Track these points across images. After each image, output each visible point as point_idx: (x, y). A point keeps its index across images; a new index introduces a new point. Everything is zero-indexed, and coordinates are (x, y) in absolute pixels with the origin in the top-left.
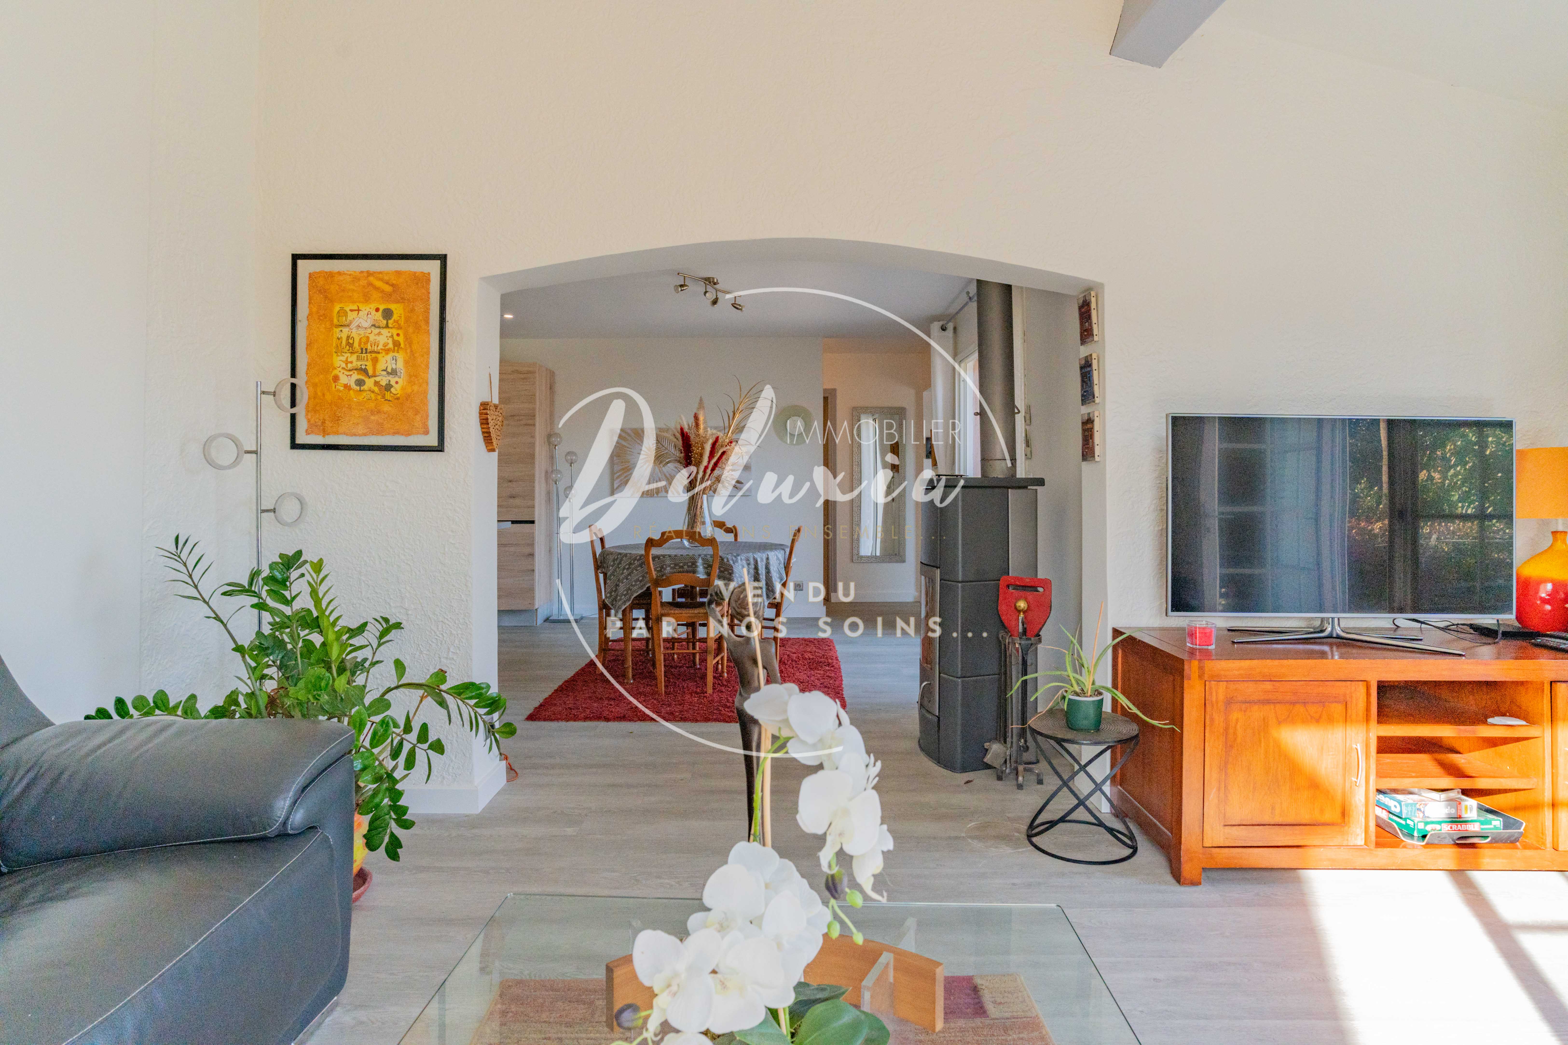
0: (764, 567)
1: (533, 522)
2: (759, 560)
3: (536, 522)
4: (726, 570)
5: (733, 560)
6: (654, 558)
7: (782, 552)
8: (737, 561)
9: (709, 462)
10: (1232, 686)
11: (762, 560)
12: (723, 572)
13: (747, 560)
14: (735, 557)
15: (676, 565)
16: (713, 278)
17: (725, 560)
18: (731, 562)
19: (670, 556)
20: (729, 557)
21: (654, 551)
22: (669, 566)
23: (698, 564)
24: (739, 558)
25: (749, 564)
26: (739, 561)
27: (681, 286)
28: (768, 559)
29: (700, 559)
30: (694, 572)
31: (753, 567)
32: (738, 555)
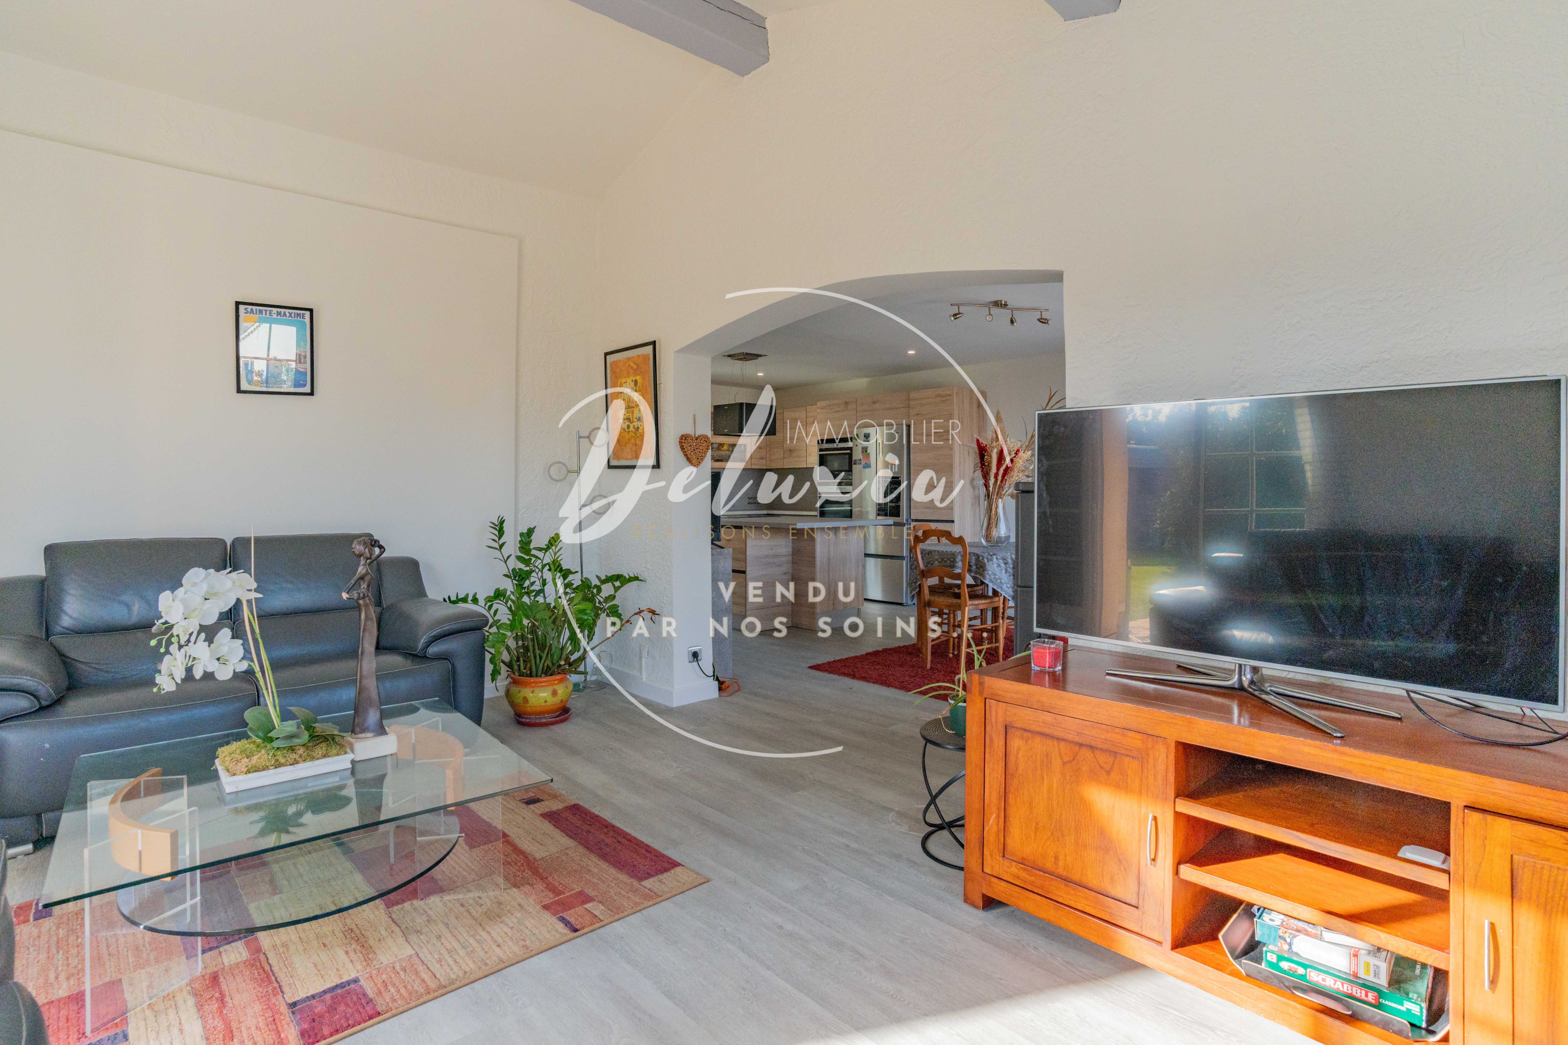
4: (981, 567)
5: (988, 559)
6: (922, 552)
8: (992, 560)
9: (998, 469)
10: (1012, 710)
12: (979, 569)
13: (1004, 559)
14: (991, 556)
15: (943, 559)
16: (1001, 301)
17: (981, 558)
18: (986, 560)
19: (938, 552)
20: (986, 555)
21: (921, 546)
22: (937, 560)
24: (995, 557)
25: (1006, 564)
26: (995, 560)
27: (955, 315)
30: (953, 567)
32: (994, 554)
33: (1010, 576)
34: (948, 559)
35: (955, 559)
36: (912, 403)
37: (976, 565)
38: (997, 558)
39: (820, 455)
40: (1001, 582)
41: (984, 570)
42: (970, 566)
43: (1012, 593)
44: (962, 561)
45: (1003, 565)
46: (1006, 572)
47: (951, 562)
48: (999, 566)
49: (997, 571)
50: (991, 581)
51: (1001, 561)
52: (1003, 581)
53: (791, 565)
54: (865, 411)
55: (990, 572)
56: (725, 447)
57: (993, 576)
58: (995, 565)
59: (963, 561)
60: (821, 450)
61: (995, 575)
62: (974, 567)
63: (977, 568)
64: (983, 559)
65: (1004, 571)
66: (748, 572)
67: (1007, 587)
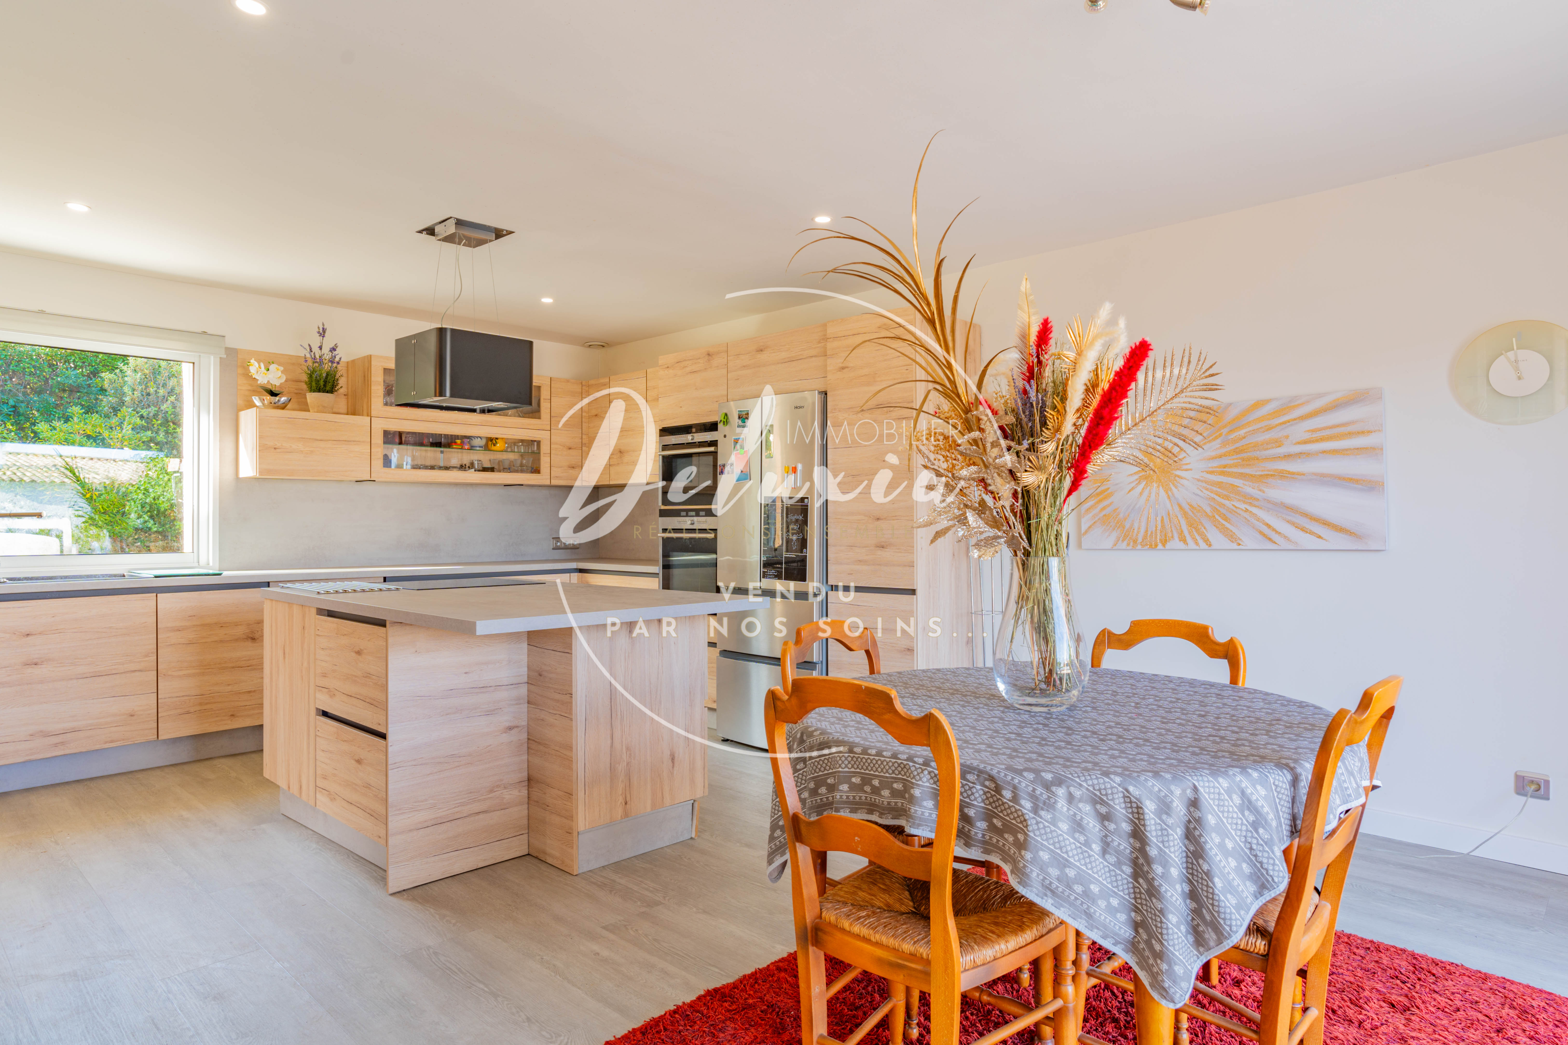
0: (1180, 831)
1: (913, 592)
2: (1150, 807)
3: (918, 592)
4: (1008, 828)
5: (1033, 797)
7: (1282, 779)
8: (1050, 806)
11: (1165, 808)
12: (999, 832)
13: (1097, 800)
14: (1047, 786)
17: (1007, 794)
18: (1026, 804)
20: (1024, 783)
23: (917, 792)
24: (1061, 792)
25: (1105, 818)
26: (1062, 804)
28: (1194, 803)
29: (925, 777)
31: (1126, 827)
32: (1059, 781)
33: (1119, 864)
34: (886, 784)
35: (908, 786)
36: (830, 345)
37: (989, 816)
38: (1071, 798)
39: (664, 457)
40: (1087, 894)
41: (1021, 846)
42: (965, 818)
43: (1127, 932)
44: (936, 795)
45: (1092, 824)
46: (1104, 852)
47: (895, 793)
48: (1078, 826)
49: (1071, 844)
50: (1049, 889)
51: (1087, 808)
52: (1095, 888)
53: (525, 707)
54: (745, 367)
55: (1045, 856)
56: (500, 445)
57: (1054, 872)
58: (1064, 826)
59: (941, 795)
60: (665, 447)
61: (1064, 864)
62: (982, 825)
63: (992, 828)
64: (1015, 799)
65: (1096, 847)
66: (390, 737)
67: (1110, 909)
